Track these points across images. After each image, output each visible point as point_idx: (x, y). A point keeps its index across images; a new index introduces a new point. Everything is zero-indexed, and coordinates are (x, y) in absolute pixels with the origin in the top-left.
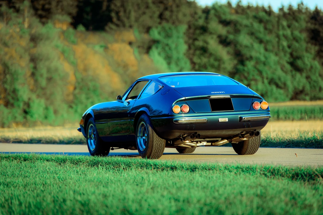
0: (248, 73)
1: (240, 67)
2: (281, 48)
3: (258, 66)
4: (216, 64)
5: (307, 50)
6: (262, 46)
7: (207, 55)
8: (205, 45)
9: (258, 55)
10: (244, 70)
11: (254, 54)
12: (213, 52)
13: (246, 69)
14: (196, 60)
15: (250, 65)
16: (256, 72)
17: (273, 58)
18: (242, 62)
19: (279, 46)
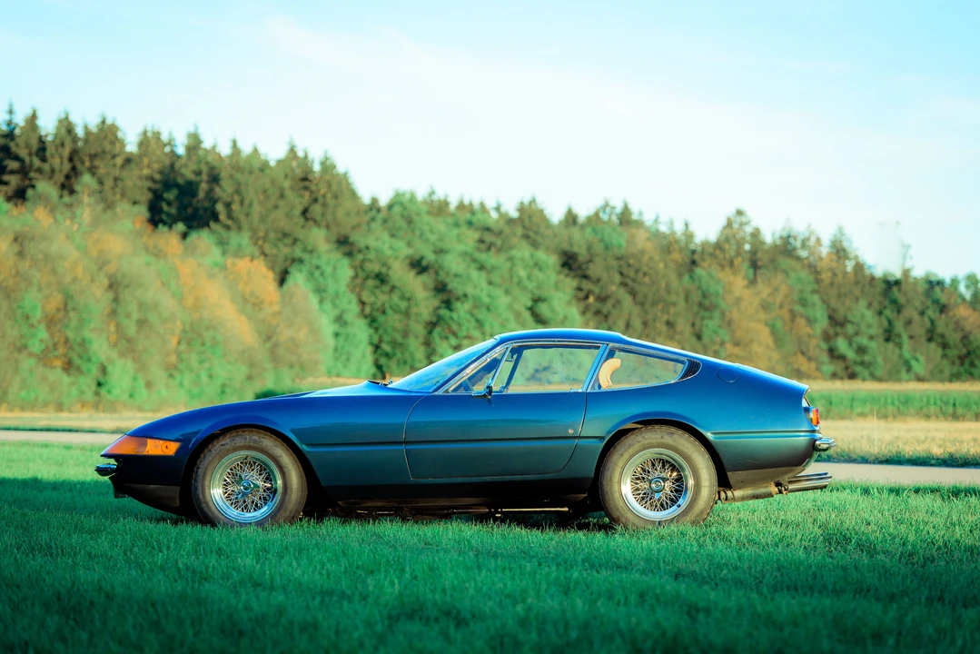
0: (460, 325)
1: (444, 312)
2: (515, 280)
3: (475, 311)
4: (403, 305)
5: (557, 286)
6: (483, 274)
7: (386, 288)
8: (384, 270)
9: (477, 292)
10: (451, 318)
11: (469, 290)
12: (398, 284)
13: (455, 316)
14: (366, 297)
15: (462, 309)
16: (473, 323)
17: (503, 301)
18: (448, 304)
19: (511, 278)
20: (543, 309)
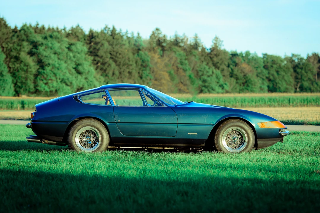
0: (47, 75)
1: (41, 70)
2: (69, 57)
3: (53, 70)
4: (25, 68)
5: (85, 60)
6: (56, 56)
7: (19, 62)
8: (18, 55)
9: (54, 62)
10: (44, 73)
11: (51, 62)
12: (23, 60)
13: (45, 72)
14: (11, 65)
15: (48, 69)
16: (52, 74)
17: (64, 65)
18: (42, 67)
19: (67, 57)
20: (80, 68)
